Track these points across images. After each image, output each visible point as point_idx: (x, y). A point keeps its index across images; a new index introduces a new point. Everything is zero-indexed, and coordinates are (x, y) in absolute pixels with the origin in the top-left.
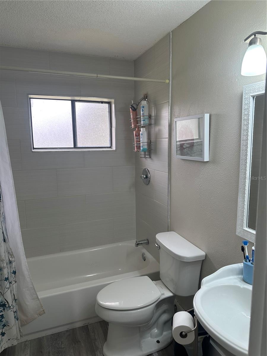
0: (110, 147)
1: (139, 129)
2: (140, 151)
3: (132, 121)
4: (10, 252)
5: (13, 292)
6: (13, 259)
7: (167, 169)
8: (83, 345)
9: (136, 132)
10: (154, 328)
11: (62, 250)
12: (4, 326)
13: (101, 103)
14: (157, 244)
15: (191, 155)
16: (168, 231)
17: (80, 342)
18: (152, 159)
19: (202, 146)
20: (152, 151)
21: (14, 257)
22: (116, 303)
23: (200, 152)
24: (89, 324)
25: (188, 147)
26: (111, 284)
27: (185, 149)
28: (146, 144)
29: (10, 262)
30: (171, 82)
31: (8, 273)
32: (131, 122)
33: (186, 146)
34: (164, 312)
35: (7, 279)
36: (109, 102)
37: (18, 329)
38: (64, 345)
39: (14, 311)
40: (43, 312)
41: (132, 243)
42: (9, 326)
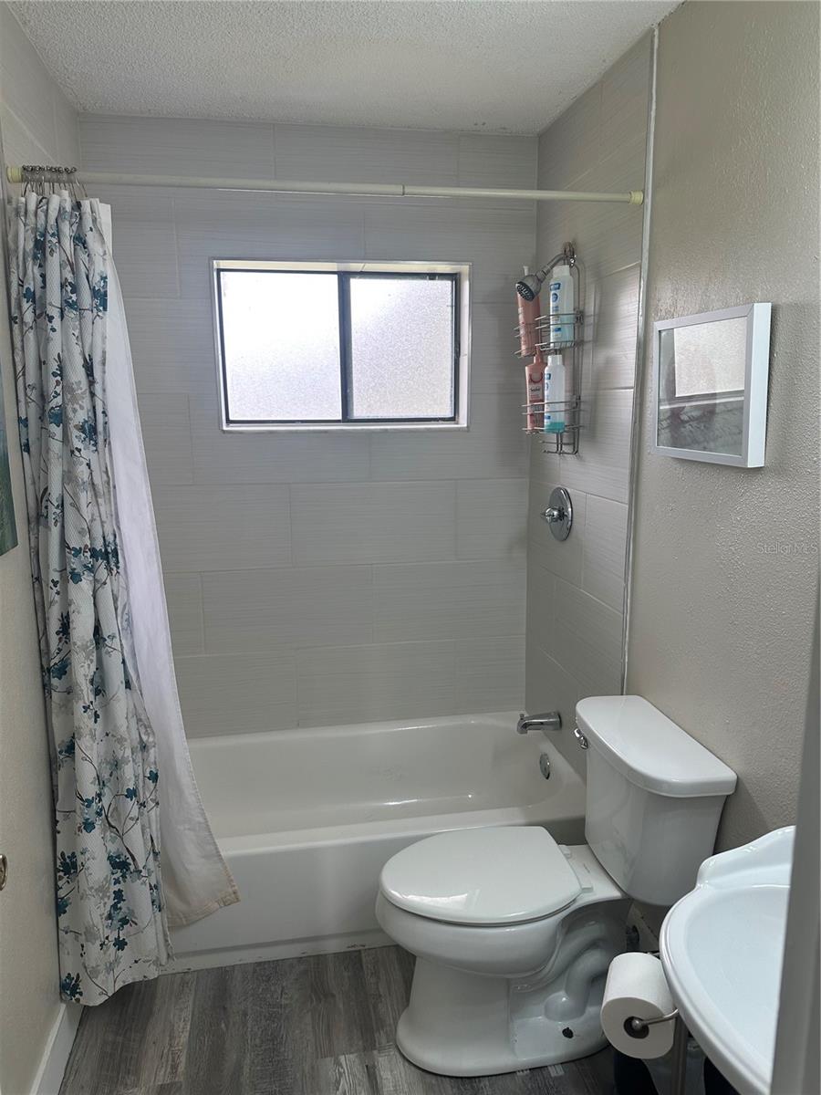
0: (453, 419)
1: (542, 359)
2: (542, 431)
3: (522, 332)
4: (143, 717)
5: (148, 830)
6: (151, 739)
7: (627, 492)
8: (341, 1006)
9: (531, 370)
10: (558, 990)
11: (302, 723)
12: (124, 921)
13: (430, 279)
14: (579, 732)
15: (706, 444)
16: (622, 694)
17: (333, 996)
18: (580, 458)
19: (742, 413)
20: (581, 431)
21: (154, 734)
22: (434, 899)
23: (734, 434)
24: (366, 947)
25: (697, 419)
26: (428, 839)
27: (687, 425)
28: (562, 407)
29: (144, 747)
30: (649, 201)
31: (136, 777)
32: (520, 338)
33: (689, 414)
34: (592, 945)
35: (132, 794)
36: (456, 274)
37: (161, 936)
38: (286, 999)
39: (150, 885)
40: (233, 896)
41: (509, 722)
42: (136, 924)
